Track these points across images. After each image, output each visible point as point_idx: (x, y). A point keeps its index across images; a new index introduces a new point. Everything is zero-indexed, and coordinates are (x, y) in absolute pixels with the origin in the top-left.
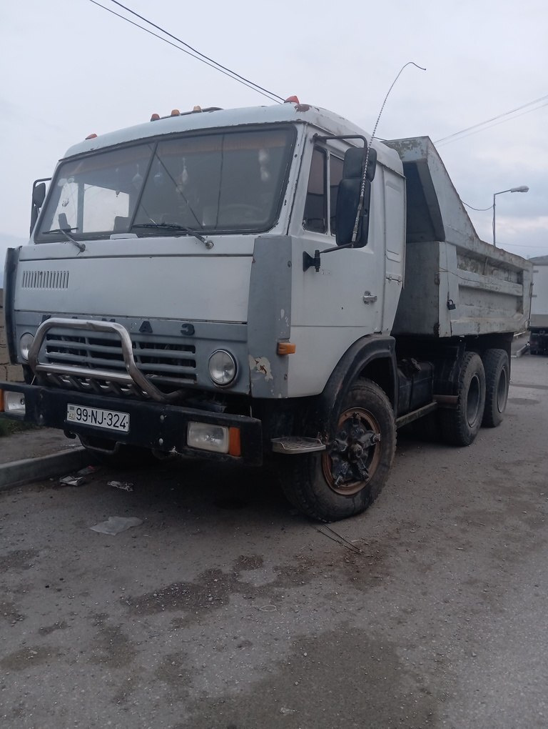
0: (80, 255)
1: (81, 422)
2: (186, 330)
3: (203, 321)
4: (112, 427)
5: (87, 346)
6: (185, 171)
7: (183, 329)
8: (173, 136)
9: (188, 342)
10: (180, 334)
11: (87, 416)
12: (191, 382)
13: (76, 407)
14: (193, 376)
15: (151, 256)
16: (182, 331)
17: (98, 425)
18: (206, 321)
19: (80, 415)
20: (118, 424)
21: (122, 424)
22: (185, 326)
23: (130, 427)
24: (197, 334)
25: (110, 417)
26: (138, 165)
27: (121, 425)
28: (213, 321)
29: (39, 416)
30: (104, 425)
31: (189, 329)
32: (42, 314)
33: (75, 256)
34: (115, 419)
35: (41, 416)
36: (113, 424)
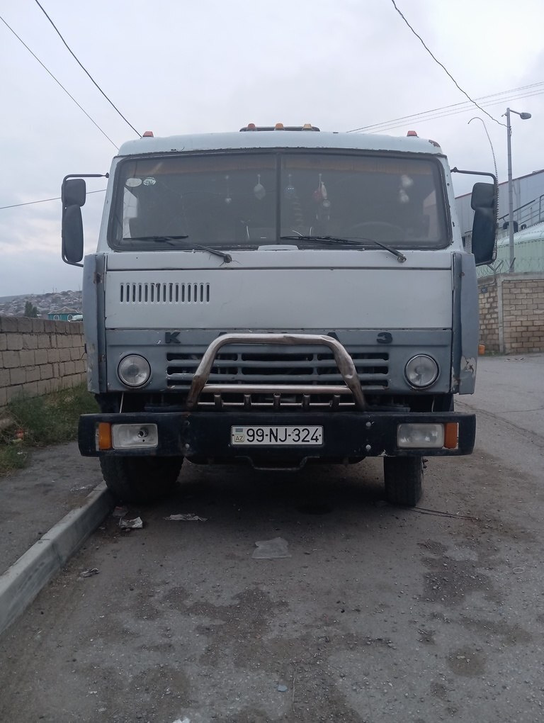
0: (223, 266)
1: (255, 442)
2: (383, 338)
3: (400, 329)
4: (300, 443)
5: (240, 362)
6: (323, 186)
7: (379, 338)
8: (301, 151)
9: (382, 350)
10: (376, 343)
11: (263, 435)
12: (381, 388)
13: (245, 429)
14: (385, 383)
15: (332, 268)
16: (378, 340)
17: (279, 443)
18: (403, 329)
19: (253, 435)
20: (308, 438)
21: (315, 437)
22: (380, 335)
23: (324, 439)
24: (395, 342)
25: (297, 432)
26: (259, 176)
27: (312, 439)
28: (411, 329)
29: (184, 446)
30: (289, 442)
31: (386, 338)
32: (163, 332)
33: (218, 267)
34: (303, 435)
35: (188, 445)
36: (301, 439)
